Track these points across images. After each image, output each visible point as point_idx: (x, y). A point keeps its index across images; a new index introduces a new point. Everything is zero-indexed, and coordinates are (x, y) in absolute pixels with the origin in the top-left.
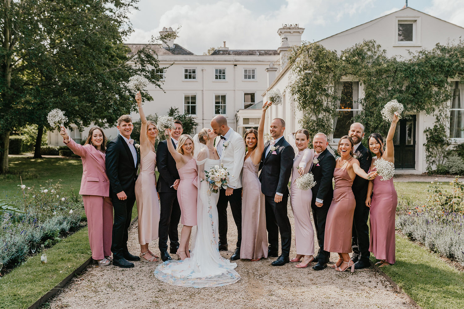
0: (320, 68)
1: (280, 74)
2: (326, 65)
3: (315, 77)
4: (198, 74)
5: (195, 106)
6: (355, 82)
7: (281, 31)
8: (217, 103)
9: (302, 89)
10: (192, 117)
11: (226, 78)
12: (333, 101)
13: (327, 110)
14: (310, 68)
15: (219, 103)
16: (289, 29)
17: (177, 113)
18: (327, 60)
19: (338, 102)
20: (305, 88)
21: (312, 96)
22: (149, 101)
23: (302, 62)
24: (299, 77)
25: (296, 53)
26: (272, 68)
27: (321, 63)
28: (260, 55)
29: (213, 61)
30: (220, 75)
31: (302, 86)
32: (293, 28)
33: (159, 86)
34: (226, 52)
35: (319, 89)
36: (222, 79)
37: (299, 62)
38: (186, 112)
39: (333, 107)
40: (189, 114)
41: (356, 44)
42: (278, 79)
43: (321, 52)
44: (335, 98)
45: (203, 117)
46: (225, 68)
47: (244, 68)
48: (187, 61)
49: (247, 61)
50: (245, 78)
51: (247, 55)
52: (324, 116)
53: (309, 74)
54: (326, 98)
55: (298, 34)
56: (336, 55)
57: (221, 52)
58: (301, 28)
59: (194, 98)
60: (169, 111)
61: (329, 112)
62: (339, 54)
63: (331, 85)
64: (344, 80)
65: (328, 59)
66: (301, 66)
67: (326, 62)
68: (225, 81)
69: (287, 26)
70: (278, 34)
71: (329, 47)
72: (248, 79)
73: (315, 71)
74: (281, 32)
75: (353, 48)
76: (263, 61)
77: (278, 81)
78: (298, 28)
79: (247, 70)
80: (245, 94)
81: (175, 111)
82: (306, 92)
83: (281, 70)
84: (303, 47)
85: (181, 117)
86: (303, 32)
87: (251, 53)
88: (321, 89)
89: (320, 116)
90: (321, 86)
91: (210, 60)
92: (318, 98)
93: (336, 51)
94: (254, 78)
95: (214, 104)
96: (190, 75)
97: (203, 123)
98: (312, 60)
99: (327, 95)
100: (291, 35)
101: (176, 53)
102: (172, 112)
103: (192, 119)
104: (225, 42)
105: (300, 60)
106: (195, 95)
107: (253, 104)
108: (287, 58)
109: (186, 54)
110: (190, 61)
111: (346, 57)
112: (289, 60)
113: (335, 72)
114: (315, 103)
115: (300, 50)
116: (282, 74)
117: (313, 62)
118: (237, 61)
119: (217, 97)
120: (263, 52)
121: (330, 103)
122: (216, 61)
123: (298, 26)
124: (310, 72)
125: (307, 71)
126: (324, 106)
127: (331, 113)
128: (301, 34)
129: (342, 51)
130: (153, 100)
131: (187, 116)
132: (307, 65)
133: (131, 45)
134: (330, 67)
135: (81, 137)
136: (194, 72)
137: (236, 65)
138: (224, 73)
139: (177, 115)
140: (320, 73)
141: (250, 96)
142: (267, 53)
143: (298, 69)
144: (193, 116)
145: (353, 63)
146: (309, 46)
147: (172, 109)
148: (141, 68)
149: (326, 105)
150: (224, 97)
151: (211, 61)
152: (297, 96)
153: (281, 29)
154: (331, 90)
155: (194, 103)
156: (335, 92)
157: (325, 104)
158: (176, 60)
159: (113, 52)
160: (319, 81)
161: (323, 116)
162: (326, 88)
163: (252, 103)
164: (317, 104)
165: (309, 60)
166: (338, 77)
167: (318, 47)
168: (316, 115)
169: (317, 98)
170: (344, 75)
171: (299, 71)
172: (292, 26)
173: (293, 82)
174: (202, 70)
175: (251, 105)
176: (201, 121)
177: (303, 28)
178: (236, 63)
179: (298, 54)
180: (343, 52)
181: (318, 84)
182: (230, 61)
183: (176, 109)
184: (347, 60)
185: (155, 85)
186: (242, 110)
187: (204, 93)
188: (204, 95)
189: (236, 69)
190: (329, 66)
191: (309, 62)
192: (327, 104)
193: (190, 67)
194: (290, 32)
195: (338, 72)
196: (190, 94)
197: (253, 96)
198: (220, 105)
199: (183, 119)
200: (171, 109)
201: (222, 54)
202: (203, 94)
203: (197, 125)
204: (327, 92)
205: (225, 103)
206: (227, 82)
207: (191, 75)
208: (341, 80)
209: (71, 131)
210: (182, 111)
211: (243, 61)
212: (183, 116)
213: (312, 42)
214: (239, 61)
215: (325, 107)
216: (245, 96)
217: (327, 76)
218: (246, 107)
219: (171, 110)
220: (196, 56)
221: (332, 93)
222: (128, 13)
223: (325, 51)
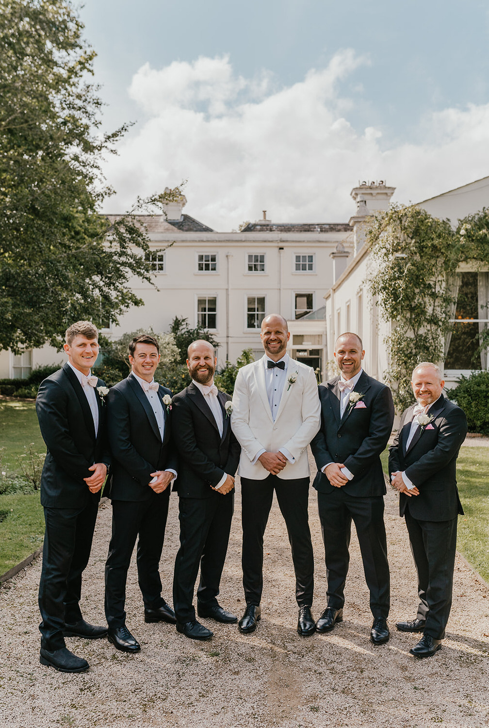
0: (421, 249)
1: (354, 261)
2: (432, 245)
3: (413, 265)
4: (220, 262)
5: (215, 315)
6: (482, 273)
7: (357, 192)
8: (249, 310)
9: (390, 285)
10: (209, 332)
11: (266, 268)
12: (444, 305)
13: (434, 321)
14: (403, 250)
15: (253, 310)
16: (371, 188)
17: (184, 326)
18: (434, 236)
19: (453, 308)
20: (395, 283)
21: (407, 298)
22: (138, 306)
23: (391, 239)
24: (384, 265)
25: (381, 225)
26: (341, 253)
27: (423, 241)
28: (321, 231)
29: (244, 241)
30: (256, 264)
31: (391, 280)
32: (377, 188)
33: (148, 279)
34: (266, 227)
35: (419, 285)
36: (259, 272)
37: (385, 239)
38: (200, 325)
39: (444, 315)
40: (205, 328)
41: (484, 208)
42: (350, 269)
43: (422, 221)
44: (447, 300)
45: (228, 332)
46: (265, 253)
47: (295, 253)
48: (202, 241)
49: (299, 242)
50: (296, 270)
51: (301, 231)
52: (429, 331)
53: (403, 259)
54: (431, 299)
55: (384, 196)
56: (450, 226)
57: (258, 227)
58: (389, 188)
59: (213, 302)
60: (172, 322)
61: (436, 324)
62: (454, 226)
63: (440, 278)
64: (463, 268)
65: (436, 233)
66: (388, 246)
67: (433, 239)
68: (264, 274)
69: (367, 184)
70: (351, 197)
71: (437, 214)
72: (301, 271)
73: (413, 254)
74: (357, 194)
75: (478, 214)
76: (326, 242)
77: (350, 273)
78: (385, 187)
79: (300, 256)
80: (298, 296)
81: (183, 323)
82: (396, 290)
83: (355, 254)
84: (393, 214)
85: (191, 333)
86: (392, 193)
87: (307, 228)
88: (422, 285)
89: (422, 331)
90: (423, 279)
91: (240, 239)
92: (418, 300)
93: (448, 220)
94: (312, 269)
95: (246, 312)
96: (207, 264)
97: (227, 343)
98: (408, 236)
99: (434, 296)
100: (374, 198)
101: (185, 229)
102: (177, 324)
103: (210, 336)
104: (264, 212)
105: (388, 236)
106: (216, 298)
107: (310, 312)
108: (365, 234)
109: (201, 231)
110: (208, 241)
111: (466, 230)
112: (369, 236)
113: (447, 256)
114: (412, 309)
115: (386, 219)
116: (357, 260)
117: (409, 239)
118: (284, 241)
119: (251, 301)
120: (327, 227)
121: (439, 309)
122: (250, 241)
123: (384, 184)
124: (404, 256)
125: (399, 255)
126: (428, 314)
127: (440, 326)
128: (390, 196)
129: (459, 220)
130: (143, 304)
131: (201, 331)
132: (398, 244)
133: (113, 217)
134: (439, 247)
135: (30, 365)
136: (213, 259)
137: (281, 248)
138: (262, 261)
139: (186, 330)
140: (421, 257)
141: (305, 299)
142: (333, 228)
143: (384, 251)
144: (211, 331)
145: (478, 240)
146: (403, 212)
147: (177, 319)
148: (119, 251)
149: (432, 312)
150: (262, 301)
151: (241, 241)
152: (381, 297)
153: (357, 188)
154: (441, 287)
155: (214, 310)
156: (448, 289)
157: (429, 310)
158: (185, 239)
159: (77, 226)
160: (419, 271)
161: (426, 331)
162: (432, 283)
163: (309, 310)
164: (416, 311)
165: (401, 235)
166: (453, 263)
167: (418, 213)
168: (414, 330)
169: (416, 301)
170: (464, 260)
171: (385, 254)
172: (375, 184)
173: (375, 274)
174: (227, 256)
175: (306, 313)
176: (225, 340)
177: (393, 186)
178: (281, 245)
179: (383, 225)
180: (461, 221)
181: (418, 277)
182: (272, 241)
183: (183, 320)
184: (469, 236)
185: (141, 278)
186: (291, 321)
187: (230, 293)
188: (230, 297)
189: (282, 255)
190: (438, 245)
191: (402, 239)
192: (433, 310)
193: (208, 251)
194: (371, 194)
195: (452, 256)
196: (207, 295)
197: (309, 298)
198: (256, 313)
199: (195, 335)
200: (175, 319)
201: (260, 231)
202: (228, 295)
203: (218, 345)
204: (433, 290)
205: (263, 310)
206: (268, 276)
207: (209, 264)
208: (458, 270)
209: (15, 354)
210: (193, 322)
211: (293, 241)
212: (195, 332)
213: (408, 204)
214: (287, 241)
215: (429, 316)
216: (298, 298)
217: (433, 262)
218: (298, 317)
219: (175, 321)
220: (217, 233)
221: (441, 292)
222: (100, 159)
223: (431, 220)
